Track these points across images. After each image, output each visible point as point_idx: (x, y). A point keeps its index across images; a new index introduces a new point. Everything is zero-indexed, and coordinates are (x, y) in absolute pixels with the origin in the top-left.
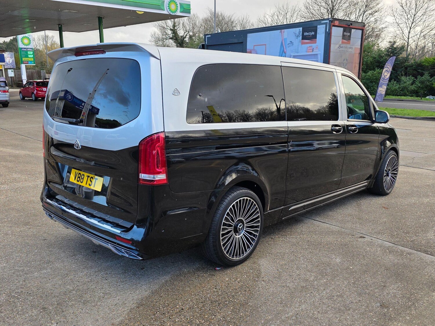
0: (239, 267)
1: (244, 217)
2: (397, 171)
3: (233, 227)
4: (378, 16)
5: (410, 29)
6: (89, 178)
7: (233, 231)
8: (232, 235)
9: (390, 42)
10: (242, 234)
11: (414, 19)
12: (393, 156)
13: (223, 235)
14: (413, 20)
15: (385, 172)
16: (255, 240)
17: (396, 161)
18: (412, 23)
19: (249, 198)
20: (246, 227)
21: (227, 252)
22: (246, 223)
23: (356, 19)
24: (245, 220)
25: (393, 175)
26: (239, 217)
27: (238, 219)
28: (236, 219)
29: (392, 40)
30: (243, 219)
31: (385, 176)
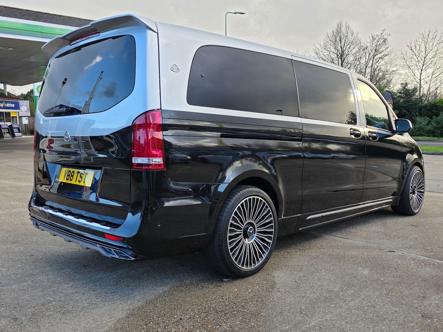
0: (250, 279)
1: (255, 220)
2: (423, 189)
3: (242, 230)
4: (388, 60)
5: (422, 71)
6: (79, 174)
7: (242, 235)
8: (241, 240)
9: (402, 84)
10: (253, 240)
11: (424, 61)
12: (417, 172)
13: (230, 238)
14: (424, 63)
15: (410, 188)
16: (269, 249)
17: (422, 178)
18: (423, 65)
19: (260, 198)
20: (257, 232)
21: (236, 259)
22: (258, 228)
23: (366, 63)
24: (257, 224)
25: (420, 194)
26: (249, 219)
27: (248, 221)
28: (246, 222)
29: (404, 82)
30: (254, 223)
31: (411, 193)
